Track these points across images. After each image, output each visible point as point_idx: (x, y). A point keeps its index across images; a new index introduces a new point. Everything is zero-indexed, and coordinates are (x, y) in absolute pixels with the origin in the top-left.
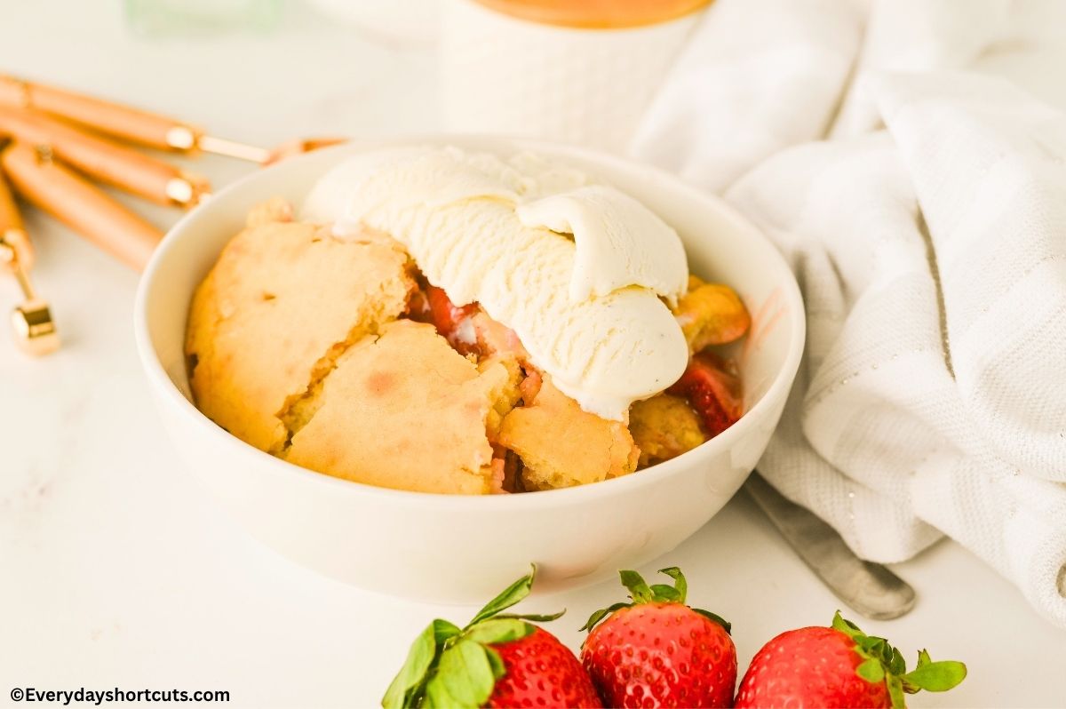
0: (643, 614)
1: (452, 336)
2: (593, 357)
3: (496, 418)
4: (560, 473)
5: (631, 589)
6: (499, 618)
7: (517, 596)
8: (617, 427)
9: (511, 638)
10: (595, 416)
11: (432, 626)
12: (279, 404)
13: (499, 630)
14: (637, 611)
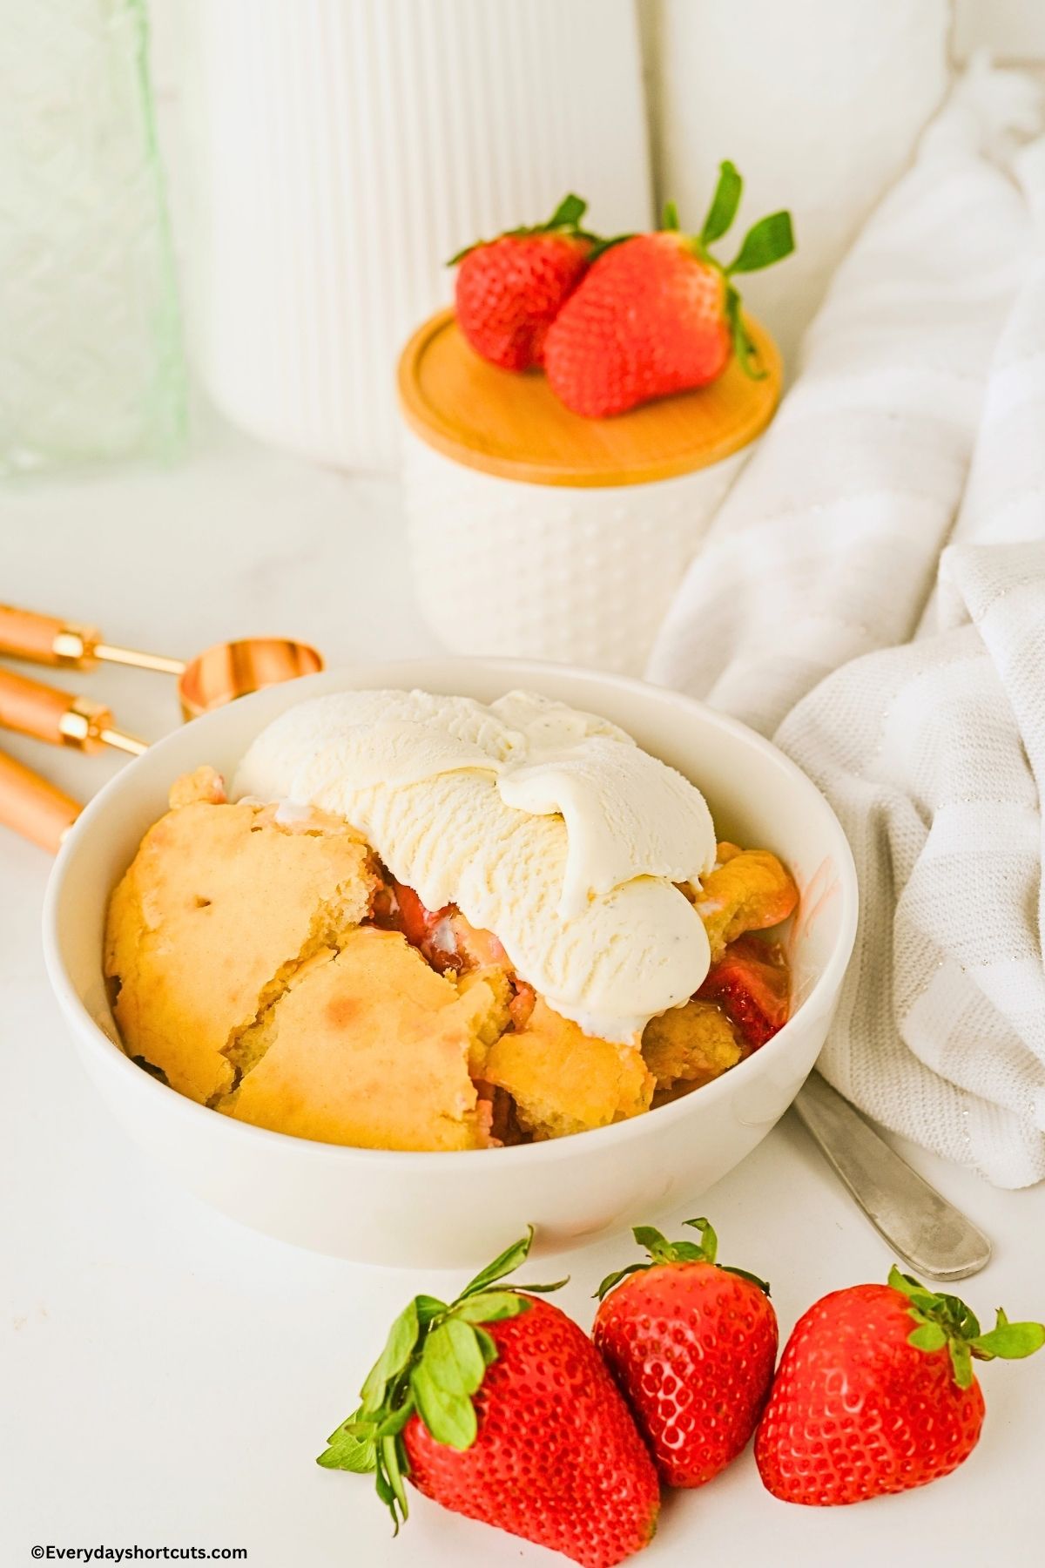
0: (661, 1277)
1: (426, 945)
2: (593, 971)
3: (481, 1049)
4: (560, 1113)
5: (649, 1247)
6: (491, 1291)
7: (512, 1264)
8: (626, 1052)
9: (504, 1315)
10: (601, 1041)
11: (414, 1304)
12: (223, 1039)
13: (492, 1306)
14: (655, 1274)
